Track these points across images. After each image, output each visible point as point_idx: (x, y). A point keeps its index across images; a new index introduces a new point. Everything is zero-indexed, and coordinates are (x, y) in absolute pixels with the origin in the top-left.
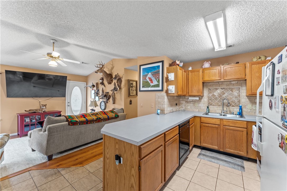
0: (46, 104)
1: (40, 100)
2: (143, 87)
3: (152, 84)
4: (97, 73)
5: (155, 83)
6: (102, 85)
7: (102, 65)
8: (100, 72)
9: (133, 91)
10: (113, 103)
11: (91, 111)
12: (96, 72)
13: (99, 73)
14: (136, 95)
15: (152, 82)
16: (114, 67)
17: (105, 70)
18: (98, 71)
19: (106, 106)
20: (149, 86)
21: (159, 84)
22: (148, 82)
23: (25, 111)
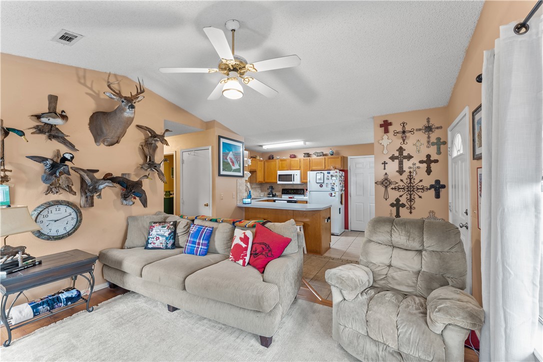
2: (223, 170)
3: (233, 168)
5: (236, 167)
15: (233, 165)
19: (82, 219)
20: (230, 170)
21: (240, 169)
22: (229, 164)
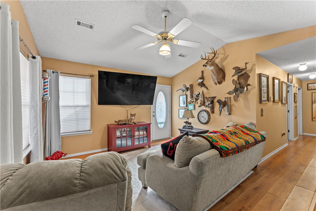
0: (135, 114)
1: (128, 109)
4: (206, 66)
6: (202, 86)
7: (214, 54)
8: (211, 65)
9: (265, 94)
10: (229, 114)
11: (185, 124)
12: (204, 66)
13: (208, 67)
14: (267, 100)
16: (228, 56)
17: (217, 61)
18: (207, 63)
19: (210, 118)
23: (115, 122)
